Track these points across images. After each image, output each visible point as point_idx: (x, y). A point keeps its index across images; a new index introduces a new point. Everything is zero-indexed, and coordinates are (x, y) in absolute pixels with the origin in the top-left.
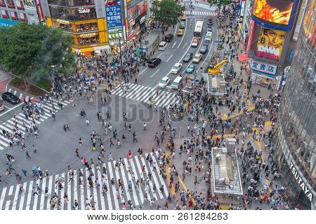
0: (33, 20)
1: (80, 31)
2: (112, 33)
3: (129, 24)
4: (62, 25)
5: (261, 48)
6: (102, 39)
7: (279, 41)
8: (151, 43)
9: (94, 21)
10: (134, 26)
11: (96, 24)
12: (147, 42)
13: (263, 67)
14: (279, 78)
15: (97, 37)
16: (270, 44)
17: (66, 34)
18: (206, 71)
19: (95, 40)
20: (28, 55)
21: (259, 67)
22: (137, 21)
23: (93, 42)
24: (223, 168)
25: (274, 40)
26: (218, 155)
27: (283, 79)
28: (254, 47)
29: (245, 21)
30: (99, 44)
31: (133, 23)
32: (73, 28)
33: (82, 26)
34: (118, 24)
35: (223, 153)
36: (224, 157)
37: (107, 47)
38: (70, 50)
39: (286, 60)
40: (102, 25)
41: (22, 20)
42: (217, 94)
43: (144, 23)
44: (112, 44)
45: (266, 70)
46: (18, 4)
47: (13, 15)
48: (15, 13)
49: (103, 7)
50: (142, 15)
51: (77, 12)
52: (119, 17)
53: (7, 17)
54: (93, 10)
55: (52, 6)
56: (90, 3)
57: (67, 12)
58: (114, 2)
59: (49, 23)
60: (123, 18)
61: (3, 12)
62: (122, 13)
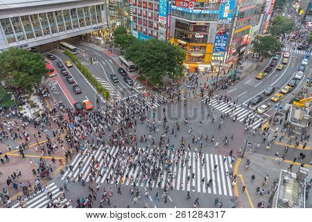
0: (162, 38)
1: (192, 51)
2: (215, 56)
3: (231, 51)
4: (180, 44)
6: (206, 59)
8: (245, 69)
9: (204, 45)
10: (234, 54)
11: (205, 47)
12: (242, 68)
15: (203, 57)
17: (181, 51)
18: (291, 102)
19: (201, 59)
22: (238, 50)
23: (199, 61)
24: (289, 190)
26: (286, 178)
30: (203, 62)
31: (234, 51)
32: (188, 47)
33: (195, 48)
34: (221, 50)
35: (291, 177)
36: (292, 181)
37: (209, 66)
38: (182, 63)
40: (209, 48)
41: (155, 37)
42: (298, 124)
43: (243, 52)
44: (213, 64)
46: (155, 25)
47: (150, 32)
48: (152, 31)
49: (214, 35)
50: (244, 46)
51: (194, 36)
52: (224, 45)
53: (145, 33)
54: (206, 36)
55: (178, 29)
56: (205, 31)
57: (186, 35)
58: (224, 33)
59: (172, 41)
60: (227, 45)
61: (144, 30)
62: (228, 42)
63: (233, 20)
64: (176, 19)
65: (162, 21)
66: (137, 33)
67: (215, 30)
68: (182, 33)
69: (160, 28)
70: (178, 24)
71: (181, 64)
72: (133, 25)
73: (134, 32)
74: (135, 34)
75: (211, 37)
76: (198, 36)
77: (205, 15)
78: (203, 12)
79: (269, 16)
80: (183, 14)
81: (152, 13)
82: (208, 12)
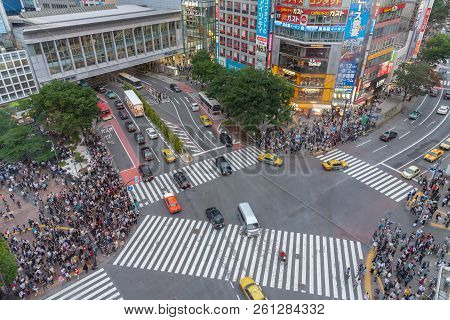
0: (260, 66)
1: (304, 85)
2: (338, 93)
3: (362, 85)
4: (286, 75)
6: (325, 97)
8: (383, 111)
9: (322, 76)
10: (367, 90)
11: (323, 80)
12: (379, 110)
15: (320, 94)
17: (288, 84)
19: (317, 97)
22: (373, 84)
23: (313, 99)
30: (321, 102)
31: (368, 85)
32: (298, 80)
33: (307, 80)
34: (348, 84)
37: (329, 107)
38: (288, 102)
40: (330, 81)
41: (250, 64)
43: (380, 88)
44: (335, 104)
46: (250, 49)
47: (243, 58)
48: (246, 57)
49: (337, 63)
50: (382, 77)
51: (306, 64)
52: (353, 76)
53: (237, 59)
54: (325, 64)
55: (283, 54)
56: (323, 56)
57: (296, 63)
58: (352, 59)
59: (275, 71)
60: (357, 77)
61: (235, 55)
62: (357, 72)
63: (365, 42)
64: (281, 40)
65: (261, 42)
66: (224, 59)
67: (339, 54)
68: (289, 60)
69: (257, 52)
70: (284, 46)
71: (287, 104)
72: (219, 49)
73: (221, 58)
74: (222, 61)
75: (333, 65)
76: (313, 63)
77: (323, 33)
78: (320, 29)
79: (422, 34)
80: (291, 32)
81: (247, 32)
82: (328, 29)
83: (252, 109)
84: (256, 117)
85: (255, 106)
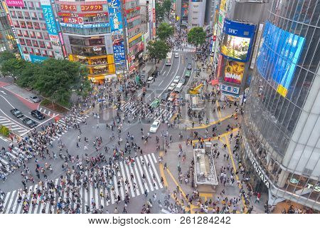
0: (59, 56)
1: (94, 64)
3: (130, 59)
4: (80, 60)
5: (227, 75)
6: (111, 68)
7: (240, 69)
9: (105, 56)
10: (134, 60)
11: (106, 59)
12: (144, 71)
13: (229, 88)
14: (241, 96)
15: (107, 68)
16: (234, 72)
17: (82, 66)
18: (188, 92)
19: (105, 71)
20: (55, 82)
21: (226, 88)
22: (137, 56)
24: (203, 164)
25: (237, 69)
26: (198, 155)
27: (244, 97)
28: (222, 74)
29: (215, 56)
30: (109, 73)
31: (134, 58)
32: (89, 62)
33: (96, 61)
34: (122, 59)
35: (202, 153)
36: (203, 157)
37: (115, 75)
38: (87, 78)
39: (246, 84)
40: (110, 59)
41: (51, 56)
42: (197, 109)
43: (141, 58)
44: (118, 73)
45: (231, 91)
46: (47, 44)
47: (44, 53)
48: (46, 51)
49: (111, 46)
50: (140, 52)
51: (92, 50)
52: (123, 54)
53: (39, 54)
54: (104, 49)
55: (74, 46)
56: (102, 44)
57: (84, 50)
58: (120, 43)
59: (71, 58)
60: (126, 53)
61: (37, 51)
62: (125, 51)
63: (124, 30)
64: (69, 37)
65: (54, 39)
66: (28, 55)
67: (111, 41)
68: (79, 49)
69: (53, 46)
70: (71, 39)
71: (86, 79)
72: (22, 48)
73: (25, 55)
74: (27, 57)
75: (109, 48)
76: (96, 49)
77: (97, 28)
78: (94, 26)
79: (154, 24)
80: (74, 30)
81: (40, 33)
82: (99, 26)
83: (61, 89)
84: (66, 94)
85: (62, 86)
